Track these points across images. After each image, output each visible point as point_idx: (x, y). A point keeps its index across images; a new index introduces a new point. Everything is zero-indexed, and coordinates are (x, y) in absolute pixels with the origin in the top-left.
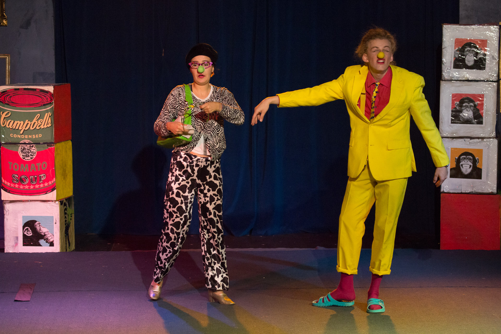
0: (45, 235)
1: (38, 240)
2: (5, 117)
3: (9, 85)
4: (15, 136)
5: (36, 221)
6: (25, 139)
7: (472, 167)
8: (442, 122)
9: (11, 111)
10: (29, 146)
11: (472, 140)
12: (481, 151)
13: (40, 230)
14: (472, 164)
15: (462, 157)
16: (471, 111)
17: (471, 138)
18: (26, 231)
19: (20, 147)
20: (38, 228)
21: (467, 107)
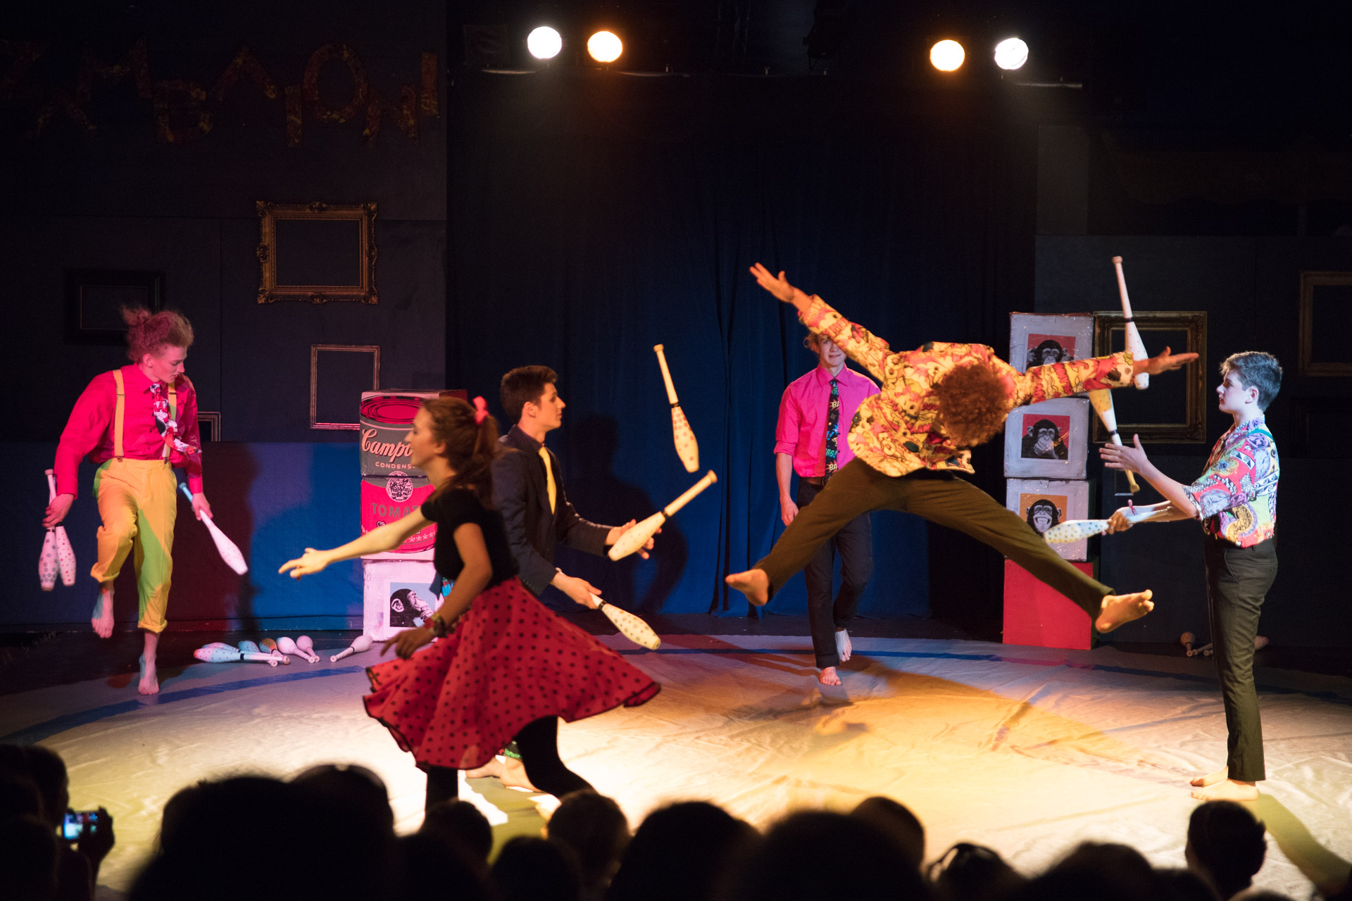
0: (422, 611)
1: (413, 619)
2: (368, 438)
3: (377, 391)
4: (383, 465)
5: (409, 591)
6: (396, 469)
7: (1051, 522)
8: (1008, 455)
9: (376, 429)
10: (401, 480)
11: (1052, 483)
12: (1063, 499)
13: (416, 603)
14: (1051, 518)
15: (1036, 507)
16: (1050, 440)
17: (1051, 480)
18: (395, 605)
19: (389, 482)
20: (412, 601)
21: (1044, 433)
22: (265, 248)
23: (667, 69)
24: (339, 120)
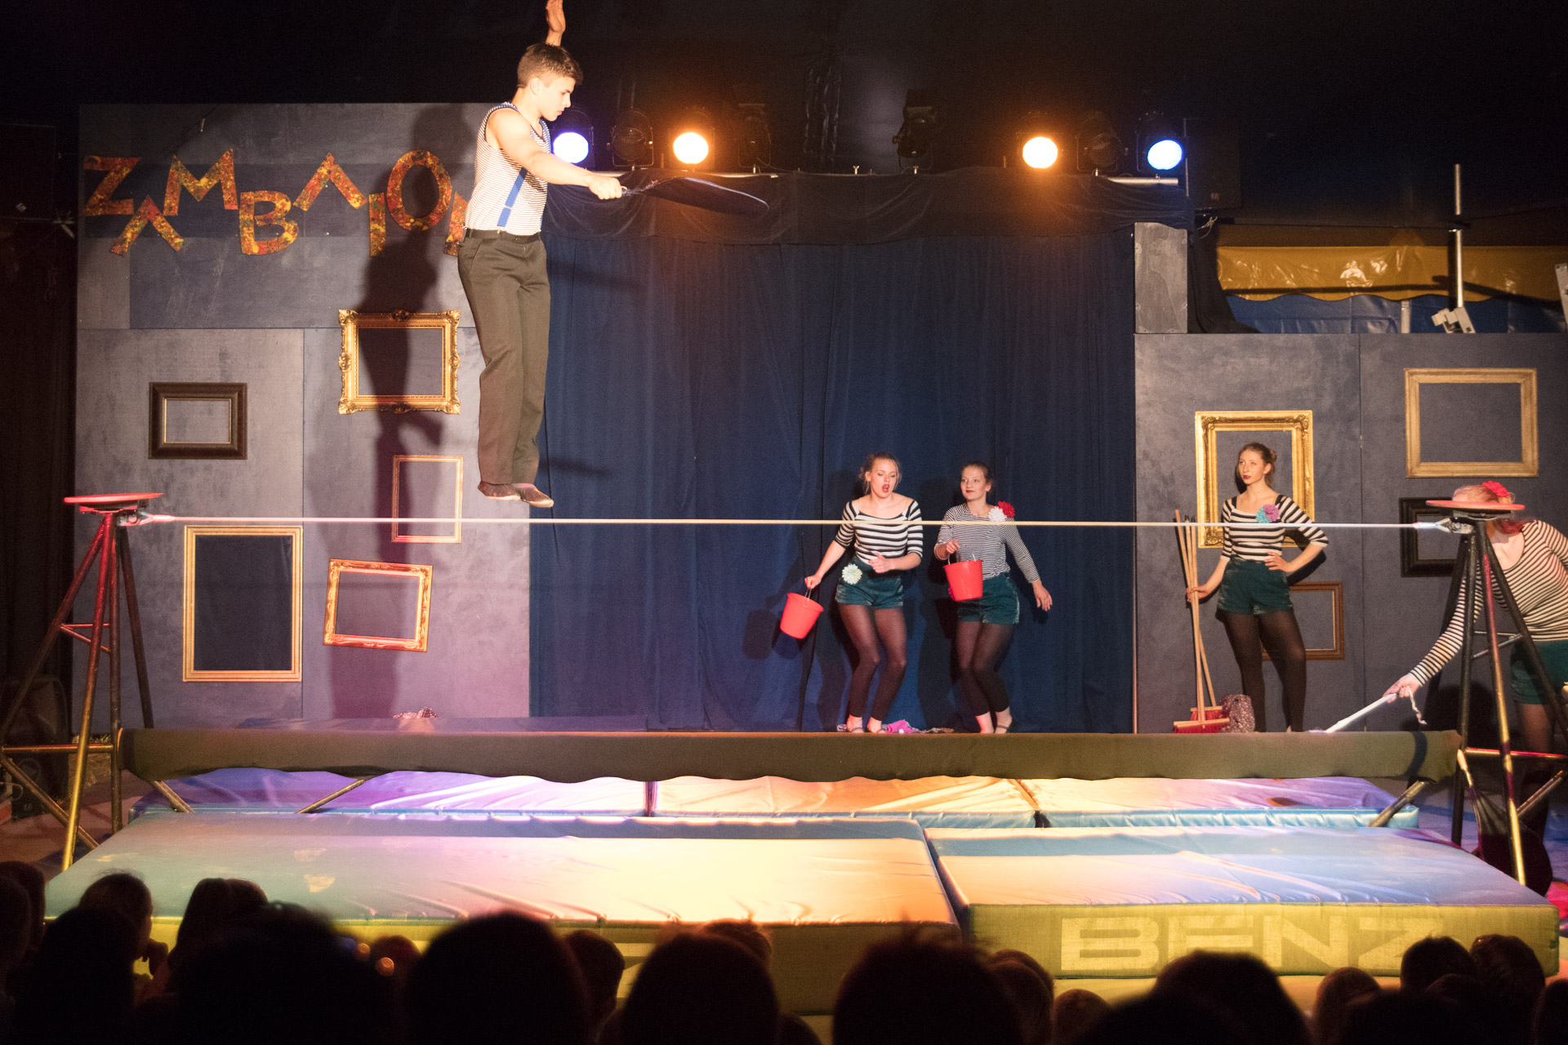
22: (347, 358)
23: (754, 171)
24: (422, 228)
